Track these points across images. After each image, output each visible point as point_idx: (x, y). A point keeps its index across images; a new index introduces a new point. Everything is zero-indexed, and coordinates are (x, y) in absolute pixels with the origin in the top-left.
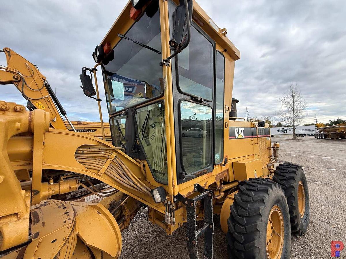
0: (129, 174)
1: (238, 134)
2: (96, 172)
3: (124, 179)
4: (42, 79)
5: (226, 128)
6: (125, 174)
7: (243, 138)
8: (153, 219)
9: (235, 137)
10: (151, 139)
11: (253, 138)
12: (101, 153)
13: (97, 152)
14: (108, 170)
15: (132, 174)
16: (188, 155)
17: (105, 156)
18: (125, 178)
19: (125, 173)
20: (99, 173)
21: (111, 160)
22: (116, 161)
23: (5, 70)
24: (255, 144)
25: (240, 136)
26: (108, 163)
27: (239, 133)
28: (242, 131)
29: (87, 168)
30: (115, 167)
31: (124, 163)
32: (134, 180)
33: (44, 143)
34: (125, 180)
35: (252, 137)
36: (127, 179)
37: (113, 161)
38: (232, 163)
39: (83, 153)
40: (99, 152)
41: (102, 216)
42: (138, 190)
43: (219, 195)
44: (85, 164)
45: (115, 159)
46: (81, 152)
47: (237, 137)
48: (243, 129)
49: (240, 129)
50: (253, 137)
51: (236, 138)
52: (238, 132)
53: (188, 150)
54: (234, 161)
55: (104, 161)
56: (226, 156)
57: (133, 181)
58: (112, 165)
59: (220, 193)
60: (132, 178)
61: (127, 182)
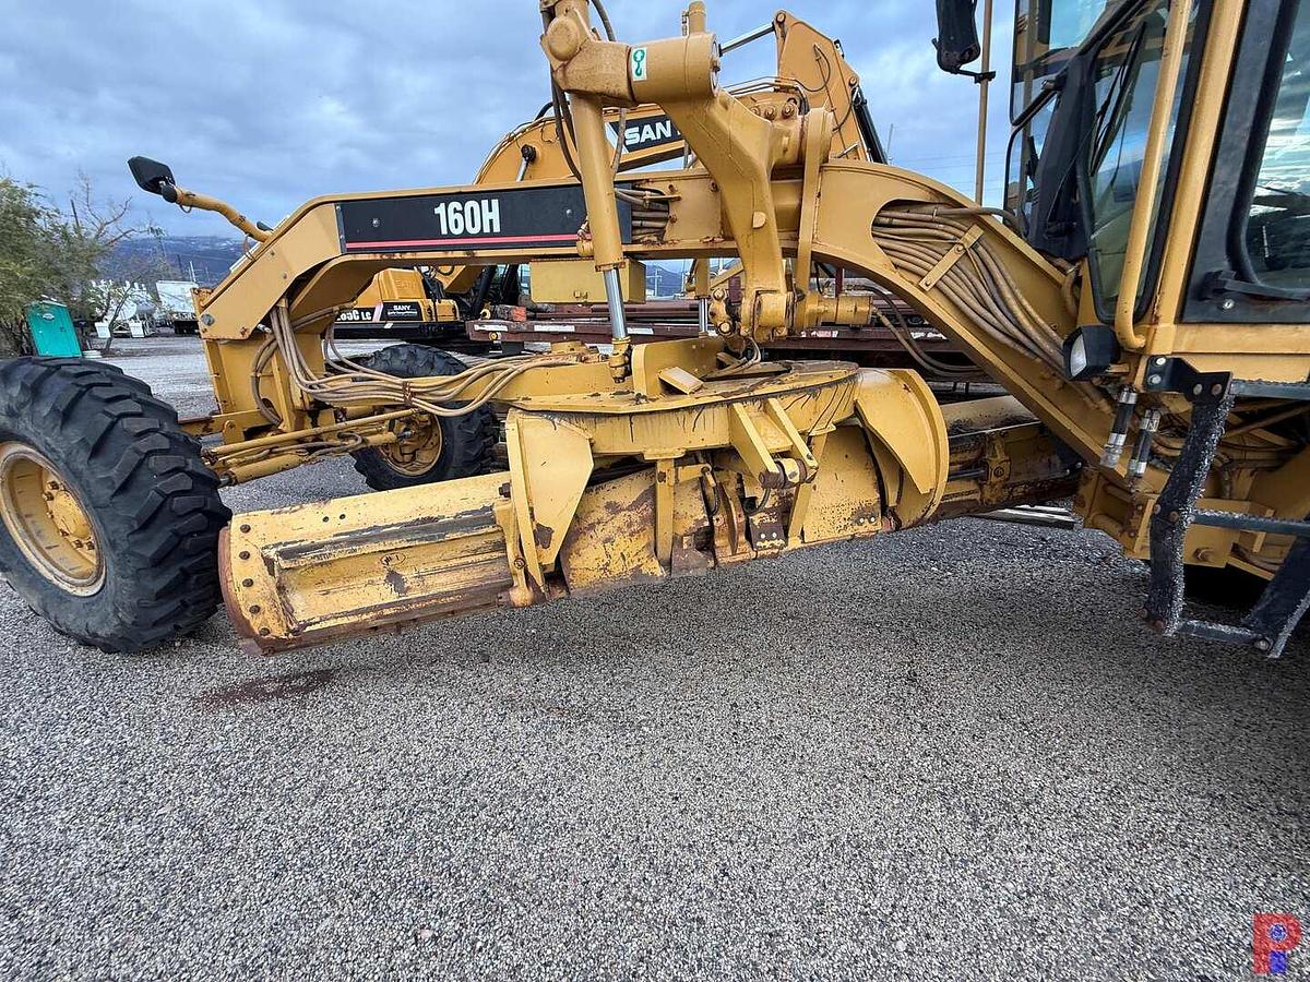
0: (1008, 295)
2: (915, 279)
3: (989, 311)
4: (847, 84)
6: (998, 300)
8: (1087, 507)
12: (937, 226)
13: (925, 224)
14: (947, 279)
15: (1020, 296)
17: (946, 235)
18: (994, 307)
19: (996, 295)
20: (922, 284)
21: (961, 248)
22: (975, 255)
23: (771, 89)
26: (951, 257)
29: (896, 266)
30: (970, 274)
31: (1000, 264)
32: (1020, 315)
33: (819, 195)
34: (990, 315)
36: (1000, 314)
37: (966, 253)
39: (890, 226)
40: (931, 221)
41: (912, 396)
42: (1029, 350)
44: (892, 253)
45: (974, 247)
46: (887, 221)
55: (939, 250)
57: (1016, 318)
58: (963, 267)
60: (1016, 308)
61: (996, 322)
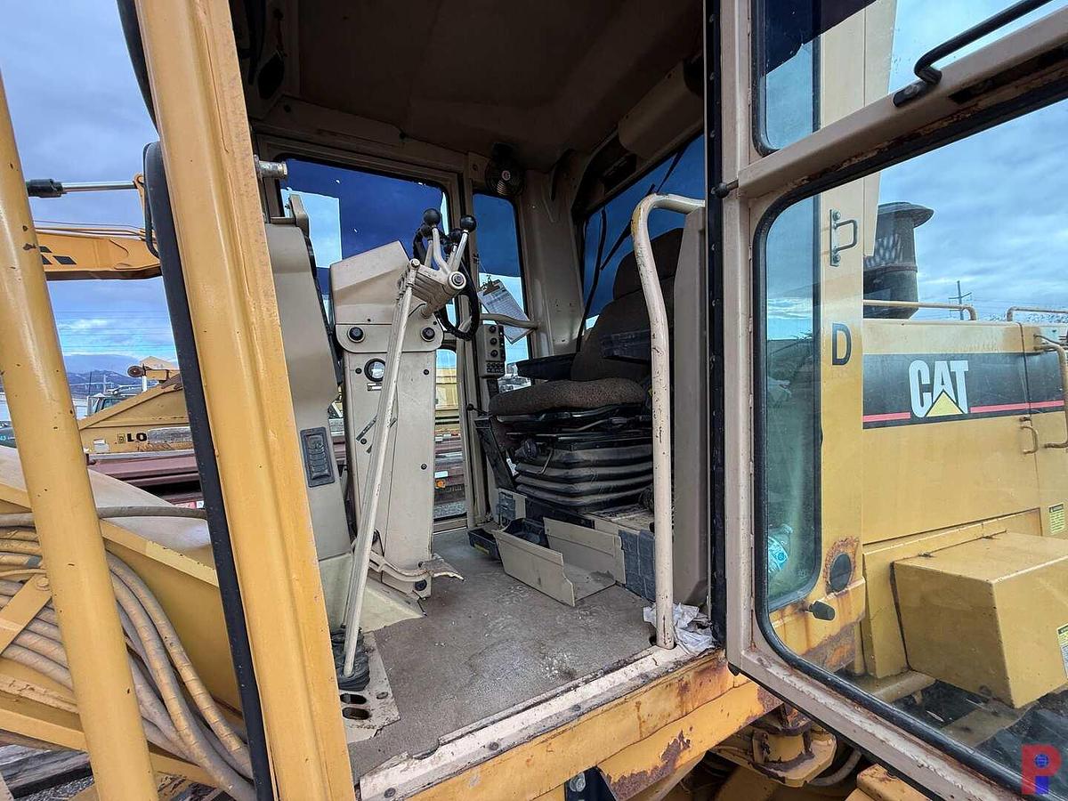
1: (927, 396)
5: (836, 362)
7: (961, 417)
9: (907, 416)
10: (364, 442)
11: (1031, 412)
16: (598, 522)
24: (1046, 447)
25: (945, 407)
27: (937, 388)
28: (953, 376)
35: (1026, 406)
38: (892, 565)
43: (800, 760)
47: (919, 412)
48: (961, 367)
49: (941, 367)
50: (1033, 406)
51: (914, 420)
52: (926, 381)
53: (607, 491)
54: (904, 553)
56: (845, 543)
59: (807, 745)
